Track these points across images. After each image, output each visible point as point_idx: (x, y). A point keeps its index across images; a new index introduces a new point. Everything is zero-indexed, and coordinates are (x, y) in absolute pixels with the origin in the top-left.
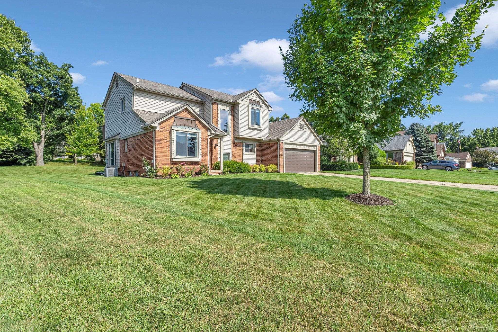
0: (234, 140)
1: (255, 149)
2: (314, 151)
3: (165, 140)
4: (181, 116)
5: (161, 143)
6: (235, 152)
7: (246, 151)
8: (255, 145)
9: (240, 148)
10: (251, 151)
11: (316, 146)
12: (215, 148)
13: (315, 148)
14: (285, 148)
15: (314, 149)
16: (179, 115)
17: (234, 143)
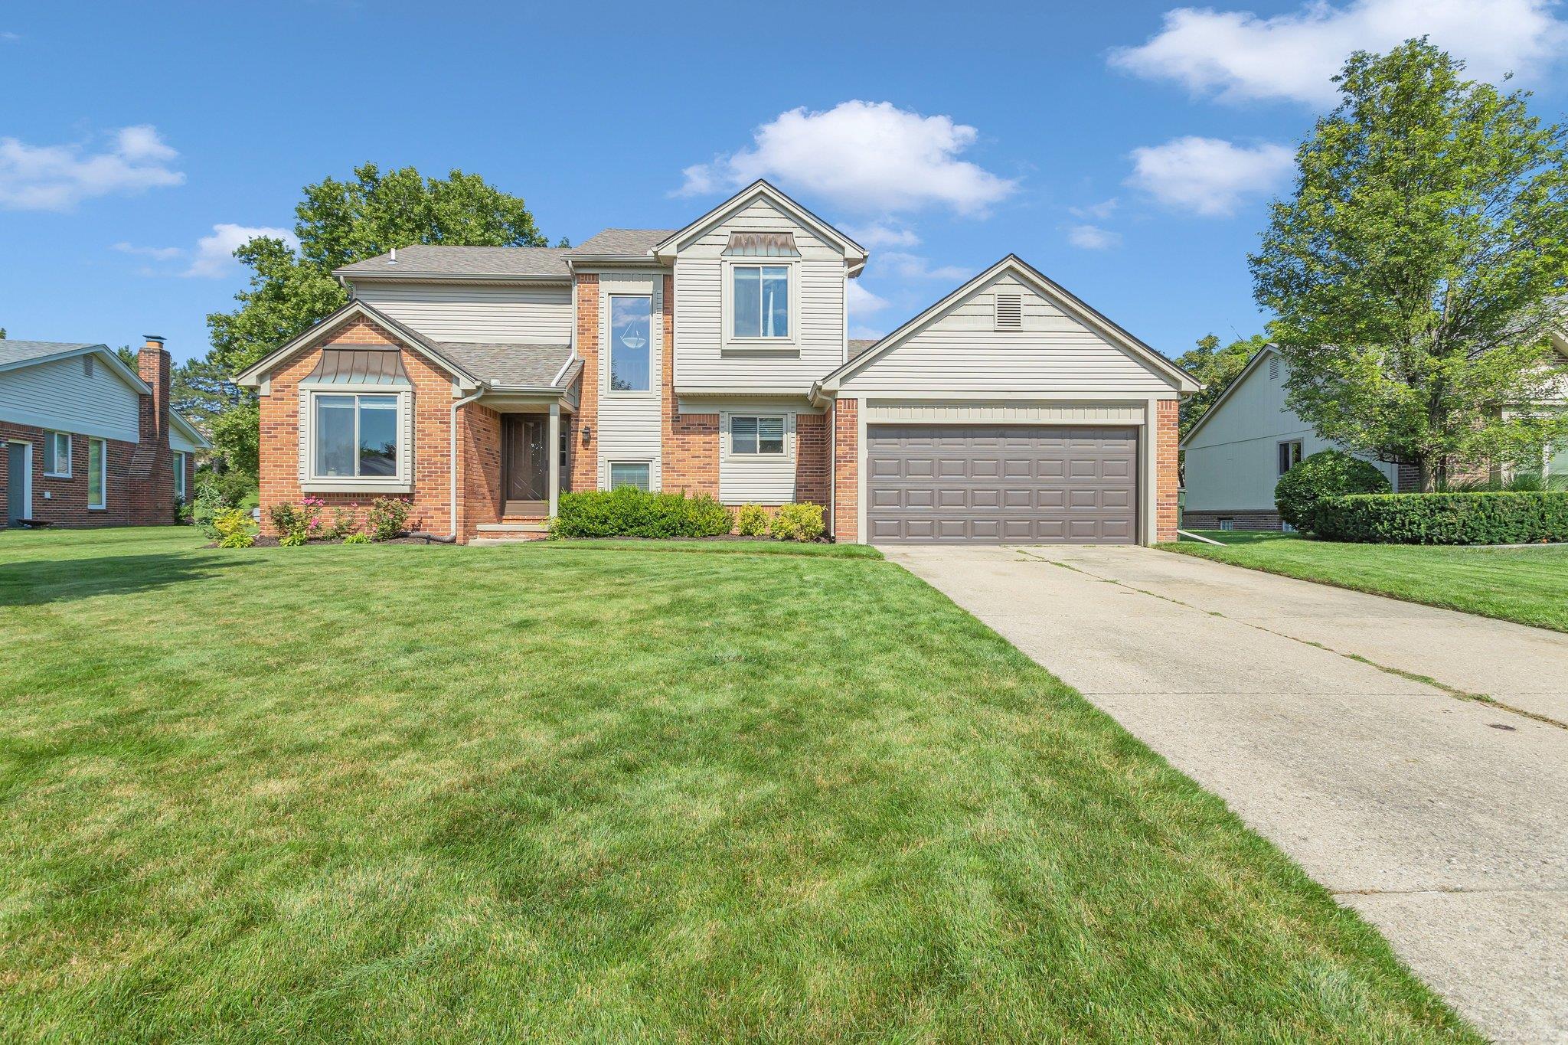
0: (675, 408)
1: (791, 441)
2: (1135, 432)
3: (288, 425)
4: (349, 341)
5: (276, 437)
6: (679, 454)
7: (738, 448)
8: (790, 420)
9: (707, 439)
10: (775, 446)
11: (1143, 404)
12: (586, 442)
13: (1140, 412)
14: (870, 426)
15: (1133, 417)
16: (342, 340)
17: (676, 418)
